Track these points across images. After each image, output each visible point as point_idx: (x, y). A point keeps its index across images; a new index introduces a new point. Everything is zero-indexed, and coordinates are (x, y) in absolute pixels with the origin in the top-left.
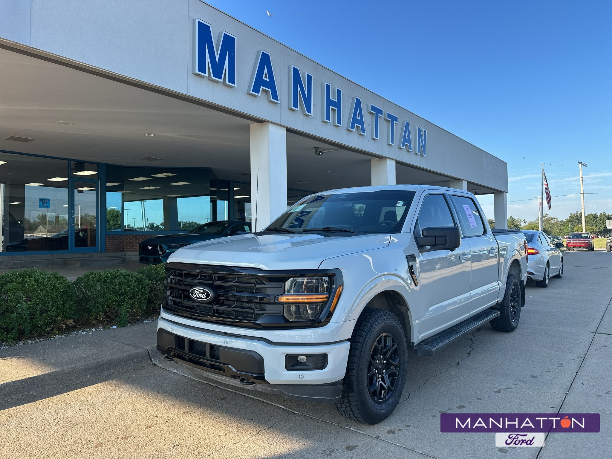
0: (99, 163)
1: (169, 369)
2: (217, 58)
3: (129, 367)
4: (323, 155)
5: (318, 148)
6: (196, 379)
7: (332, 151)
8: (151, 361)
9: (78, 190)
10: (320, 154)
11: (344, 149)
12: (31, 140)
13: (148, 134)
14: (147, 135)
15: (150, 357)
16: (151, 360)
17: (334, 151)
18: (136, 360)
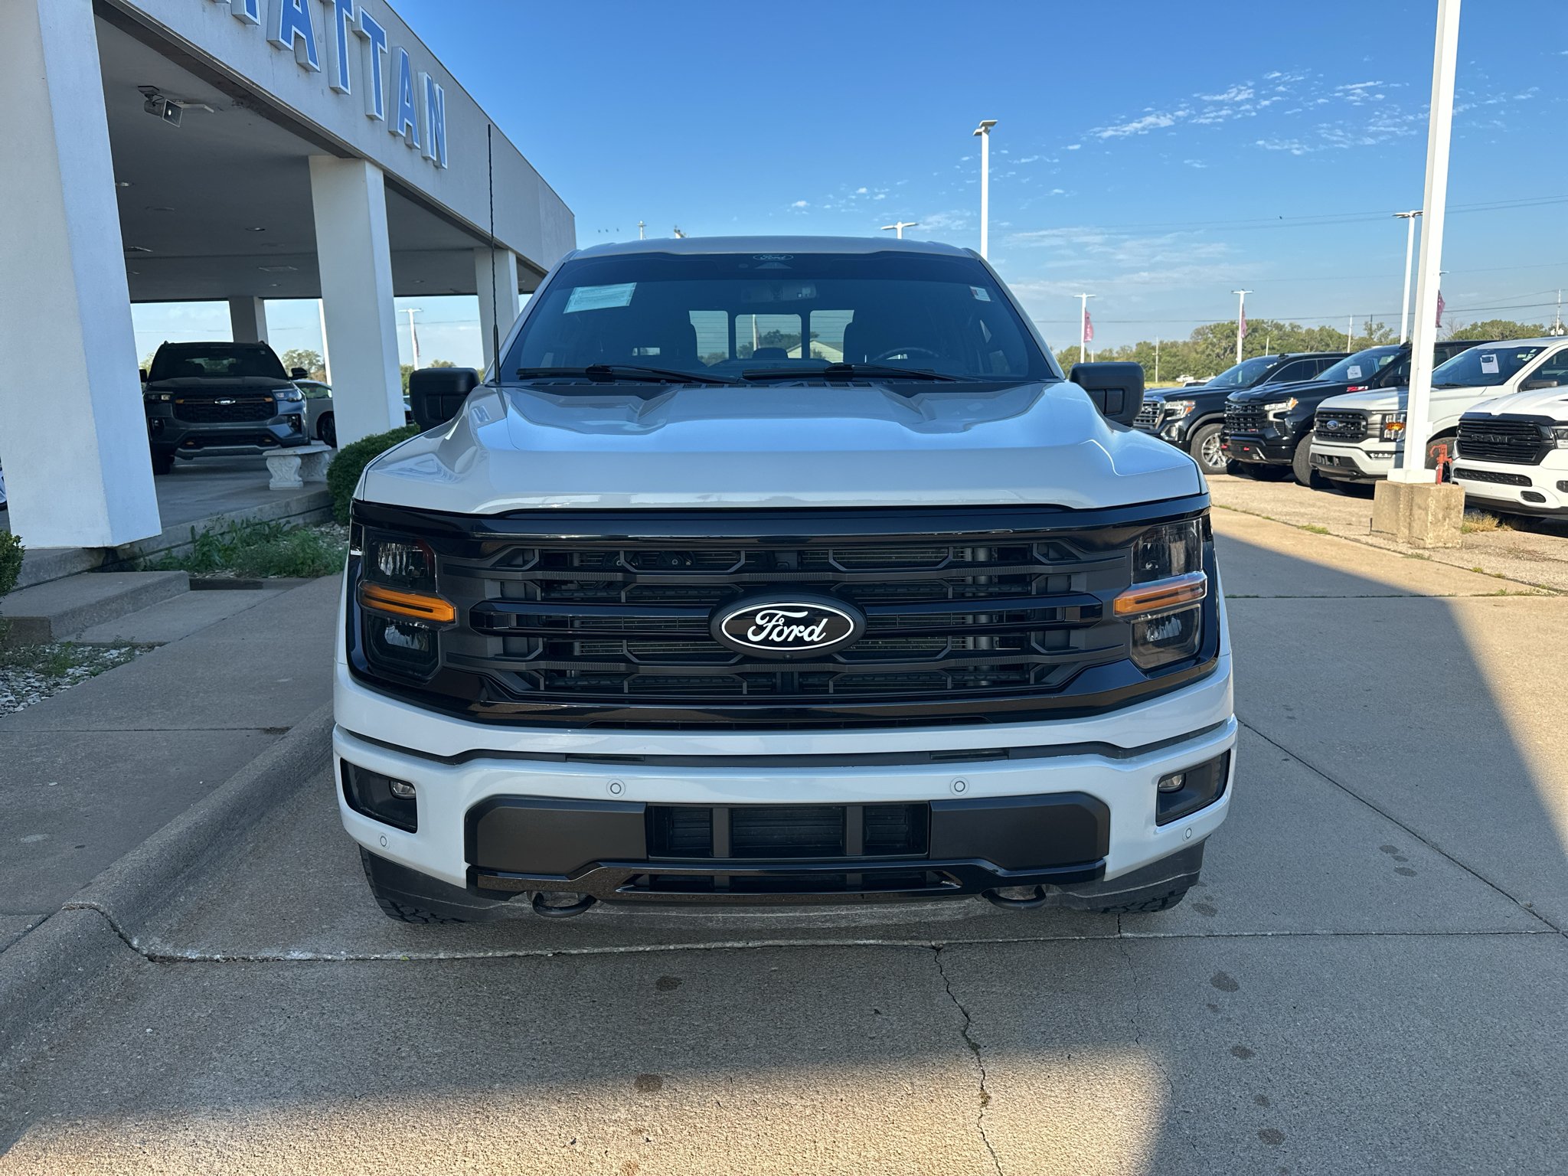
1: (262, 955)
3: (74, 1004)
4: (177, 119)
5: (156, 91)
6: (437, 954)
7: (206, 107)
8: (133, 949)
10: (170, 113)
11: (252, 108)
15: (121, 936)
16: (130, 945)
17: (212, 111)
18: (83, 967)
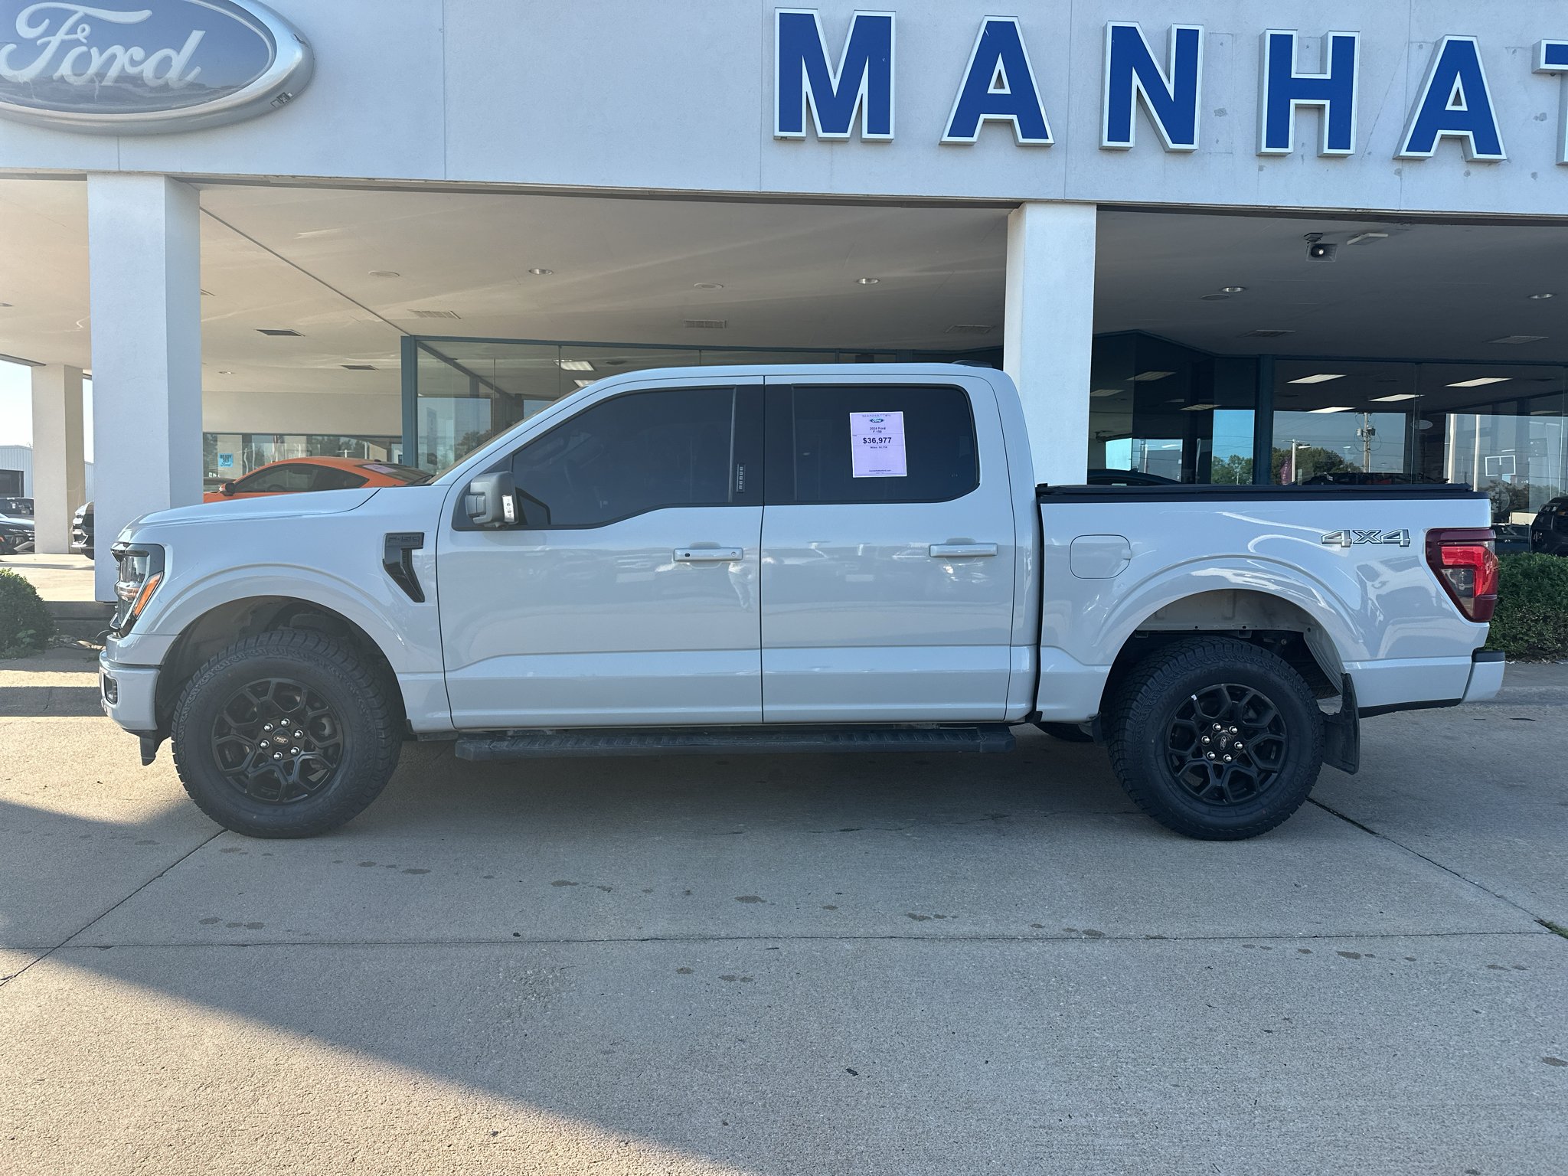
2: (835, 83)
5: (1318, 236)
7: (1371, 235)
10: (1321, 252)
13: (868, 280)
14: (864, 281)
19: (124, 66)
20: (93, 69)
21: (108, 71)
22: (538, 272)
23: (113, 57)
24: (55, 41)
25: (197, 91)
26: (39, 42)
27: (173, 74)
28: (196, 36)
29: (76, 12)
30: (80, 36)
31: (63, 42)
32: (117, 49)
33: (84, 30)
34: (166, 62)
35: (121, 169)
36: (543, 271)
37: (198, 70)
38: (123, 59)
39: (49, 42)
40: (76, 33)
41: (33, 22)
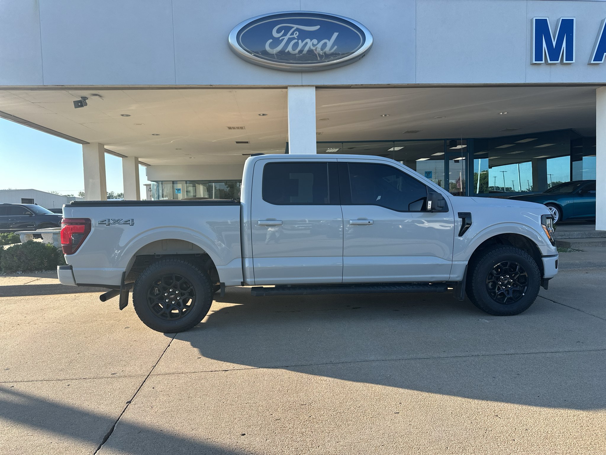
0: (468, 138)
2: (554, 44)
9: (455, 160)
12: (419, 131)
13: (503, 113)
14: (501, 114)
19: (310, 46)
20: (299, 48)
21: (305, 48)
22: (384, 116)
23: (307, 43)
24: (286, 38)
25: (335, 55)
26: (280, 39)
27: (327, 49)
28: (336, 35)
29: (293, 27)
30: (295, 36)
31: (289, 38)
32: (308, 40)
33: (296, 34)
34: (325, 45)
35: (303, 85)
36: (385, 115)
37: (336, 47)
38: (310, 44)
39: (284, 39)
40: (294, 35)
41: (278, 31)
